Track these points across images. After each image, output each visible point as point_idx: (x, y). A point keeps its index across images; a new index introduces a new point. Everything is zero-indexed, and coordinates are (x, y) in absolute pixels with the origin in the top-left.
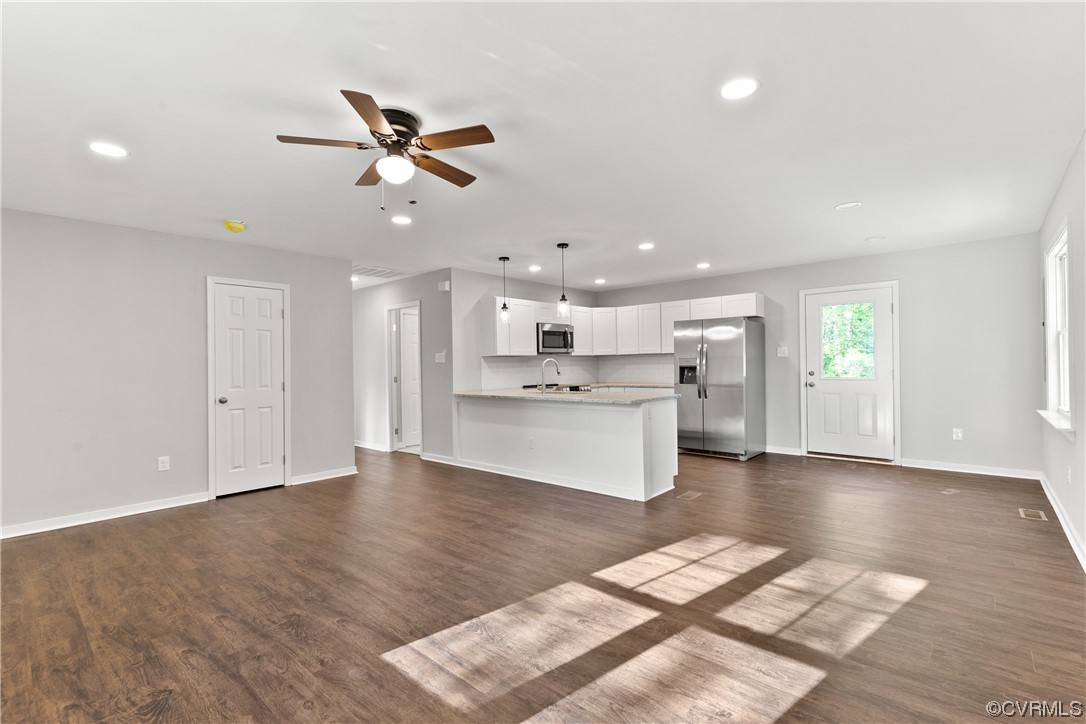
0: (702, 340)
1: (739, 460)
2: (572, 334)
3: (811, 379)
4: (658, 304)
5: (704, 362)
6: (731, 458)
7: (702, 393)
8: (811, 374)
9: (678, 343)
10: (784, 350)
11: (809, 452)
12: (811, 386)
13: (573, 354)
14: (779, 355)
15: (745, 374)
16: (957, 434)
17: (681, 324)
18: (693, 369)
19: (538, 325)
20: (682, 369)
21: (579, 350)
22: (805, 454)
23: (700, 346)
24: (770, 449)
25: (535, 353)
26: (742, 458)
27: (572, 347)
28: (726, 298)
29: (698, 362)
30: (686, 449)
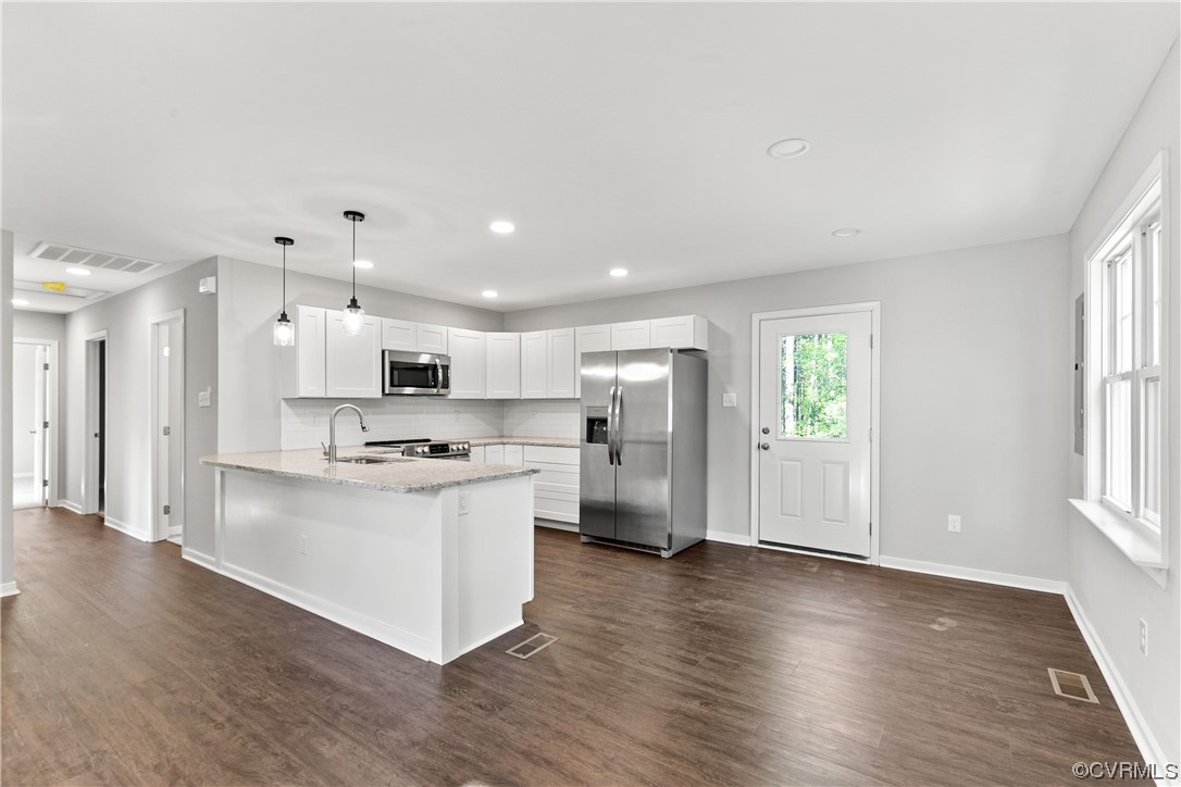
0: (616, 382)
1: (660, 556)
2: (446, 368)
3: (765, 439)
4: (572, 329)
5: (617, 411)
6: (648, 553)
7: (615, 456)
8: (766, 431)
9: (588, 385)
10: (732, 398)
11: (761, 542)
12: (766, 449)
13: (450, 397)
14: (725, 405)
15: (670, 429)
16: (954, 523)
17: (591, 358)
18: (604, 421)
19: (383, 352)
20: (591, 422)
21: (457, 390)
22: (755, 544)
23: (613, 388)
24: (712, 535)
25: (380, 395)
26: (665, 554)
27: (446, 385)
28: (656, 322)
29: (610, 410)
30: (594, 537)
